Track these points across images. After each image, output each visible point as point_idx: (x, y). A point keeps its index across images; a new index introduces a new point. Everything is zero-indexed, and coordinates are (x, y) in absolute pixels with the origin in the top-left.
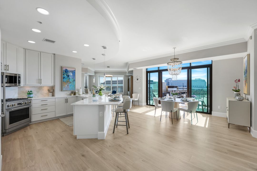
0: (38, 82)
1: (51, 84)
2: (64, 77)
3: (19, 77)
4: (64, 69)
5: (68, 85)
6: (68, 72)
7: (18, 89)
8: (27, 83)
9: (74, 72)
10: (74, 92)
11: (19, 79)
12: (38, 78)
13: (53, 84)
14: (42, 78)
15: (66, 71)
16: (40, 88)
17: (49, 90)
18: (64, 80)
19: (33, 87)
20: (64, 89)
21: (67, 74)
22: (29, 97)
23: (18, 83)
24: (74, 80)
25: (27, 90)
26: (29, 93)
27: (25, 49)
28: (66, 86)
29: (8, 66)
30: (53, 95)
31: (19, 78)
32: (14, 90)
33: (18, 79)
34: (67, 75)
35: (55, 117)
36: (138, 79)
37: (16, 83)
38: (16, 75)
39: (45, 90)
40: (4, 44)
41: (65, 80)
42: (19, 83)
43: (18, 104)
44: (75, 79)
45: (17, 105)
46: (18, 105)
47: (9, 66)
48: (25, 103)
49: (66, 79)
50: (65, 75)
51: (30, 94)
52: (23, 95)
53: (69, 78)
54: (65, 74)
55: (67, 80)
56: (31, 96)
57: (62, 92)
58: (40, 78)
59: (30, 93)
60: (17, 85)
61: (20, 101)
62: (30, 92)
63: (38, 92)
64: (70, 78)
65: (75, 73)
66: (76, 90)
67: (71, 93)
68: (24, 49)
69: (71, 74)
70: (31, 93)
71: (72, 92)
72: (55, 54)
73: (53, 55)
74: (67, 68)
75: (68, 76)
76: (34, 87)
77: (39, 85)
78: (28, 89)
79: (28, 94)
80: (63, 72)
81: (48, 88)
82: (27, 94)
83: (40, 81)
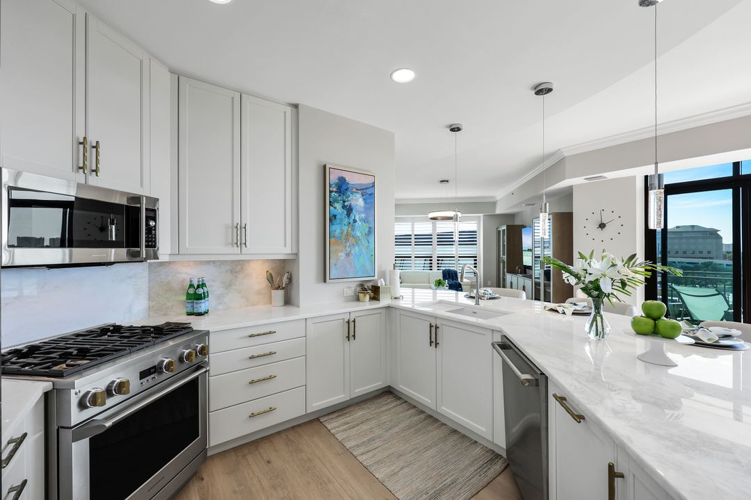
0: (230, 241)
1: (281, 250)
2: (335, 216)
3: (152, 215)
4: (333, 178)
5: (348, 255)
6: (347, 189)
7: (146, 274)
8: (187, 245)
9: (369, 191)
10: (370, 284)
11: (152, 223)
12: (230, 223)
13: (288, 250)
14: (247, 220)
15: (342, 187)
16: (236, 268)
17: (270, 279)
18: (333, 228)
19: (208, 262)
20: (334, 272)
21: (344, 202)
22: (195, 311)
23: (146, 246)
24: (371, 231)
25: (183, 276)
26: (191, 291)
27: (178, 76)
28: (342, 255)
29: (96, 147)
30: (288, 301)
31: (148, 219)
32: (130, 277)
33: (147, 224)
34: (344, 207)
35: (306, 415)
36: (602, 226)
37: (137, 245)
38: (137, 199)
39: (257, 277)
40: (74, 16)
41: (338, 231)
42: (152, 243)
43: (143, 375)
44: (372, 226)
45: (135, 384)
46: (145, 380)
47: (100, 150)
48: (181, 360)
49: (340, 223)
50: (338, 206)
51: (199, 297)
52: (169, 304)
53: (351, 221)
54: (336, 201)
55: (345, 228)
56: (203, 306)
57: (324, 284)
58: (237, 220)
59: (196, 294)
60: (138, 254)
61: (154, 355)
62: (198, 287)
63: (228, 286)
64: (355, 221)
65: (372, 195)
66: (376, 278)
67: (359, 289)
68: (172, 71)
69: (358, 201)
70: (200, 291)
71: (363, 288)
72: (296, 106)
73: (289, 110)
74: (344, 175)
75: (349, 210)
76: (214, 262)
77: (232, 253)
78: (189, 273)
79: (189, 297)
80: (331, 192)
81: (267, 267)
82: (184, 298)
83: (239, 235)
